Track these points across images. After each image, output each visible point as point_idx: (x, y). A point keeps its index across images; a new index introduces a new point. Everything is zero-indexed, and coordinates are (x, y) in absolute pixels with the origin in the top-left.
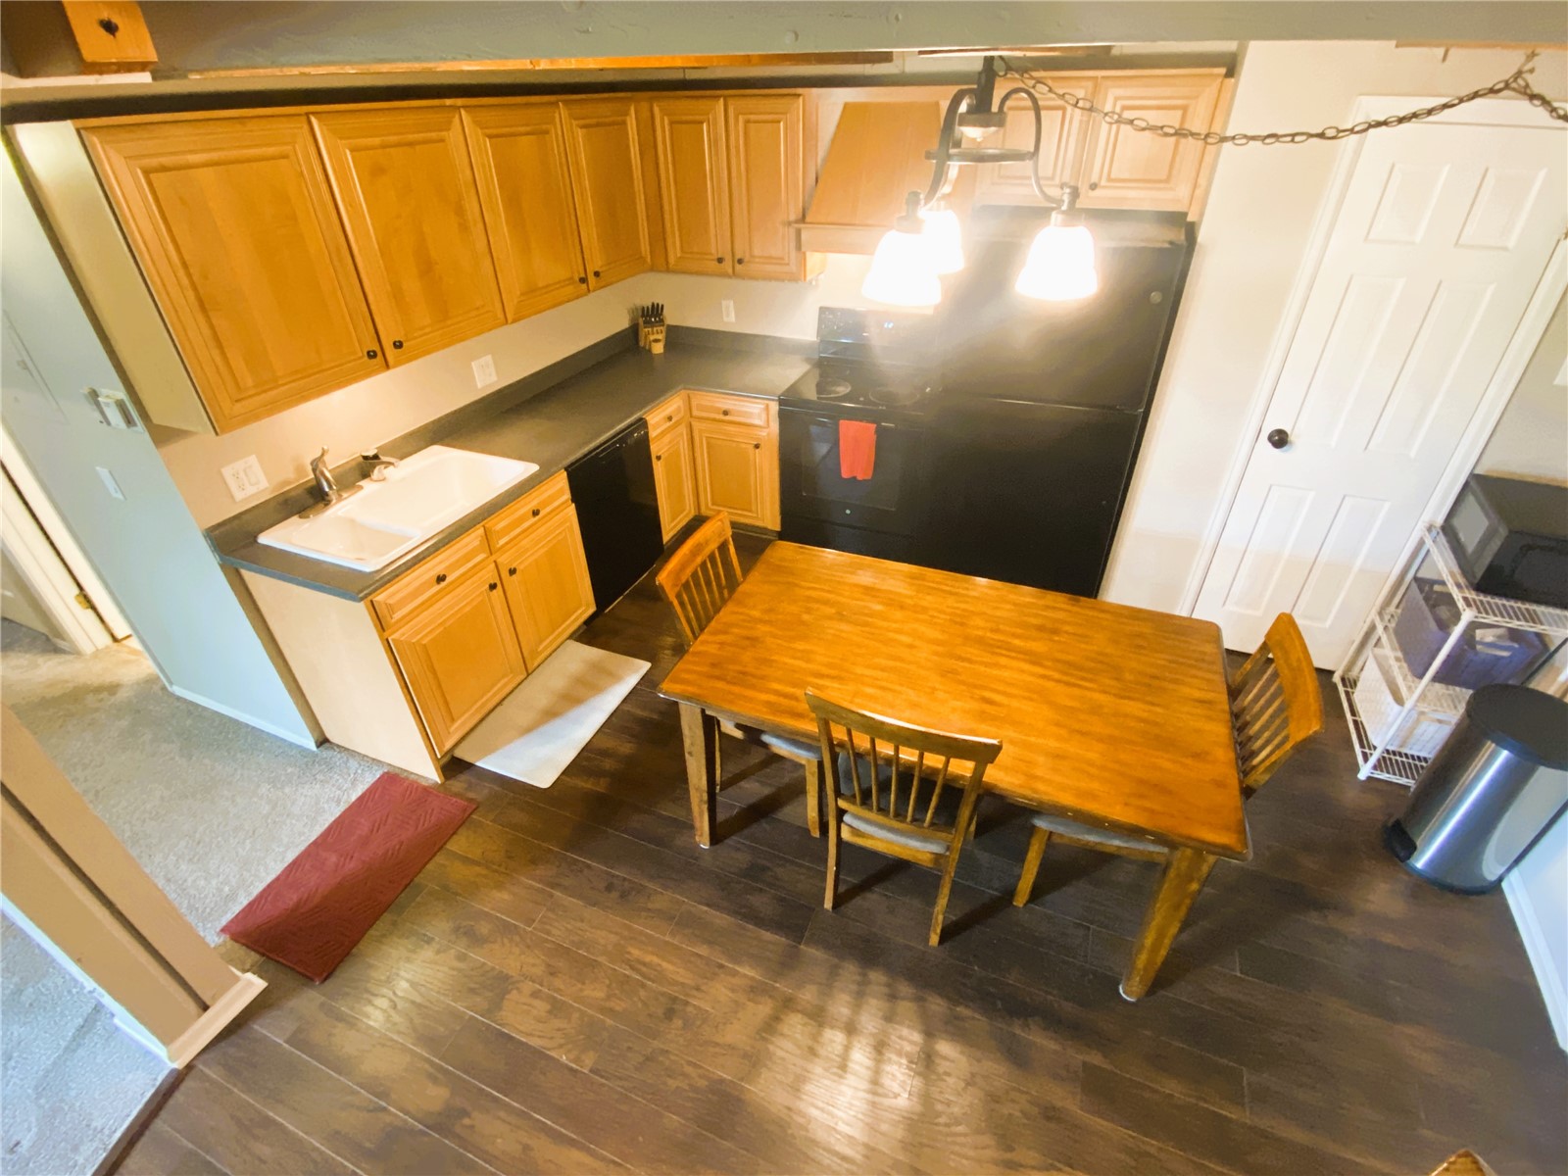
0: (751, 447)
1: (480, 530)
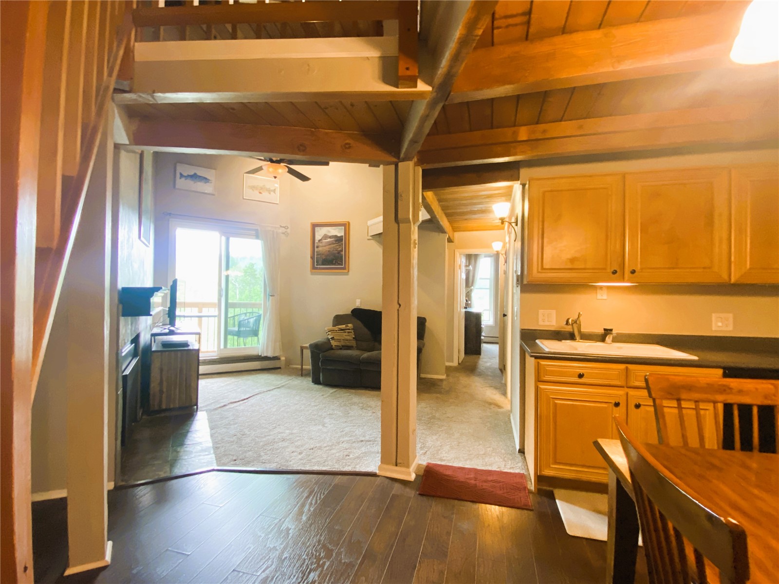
1: (623, 366)
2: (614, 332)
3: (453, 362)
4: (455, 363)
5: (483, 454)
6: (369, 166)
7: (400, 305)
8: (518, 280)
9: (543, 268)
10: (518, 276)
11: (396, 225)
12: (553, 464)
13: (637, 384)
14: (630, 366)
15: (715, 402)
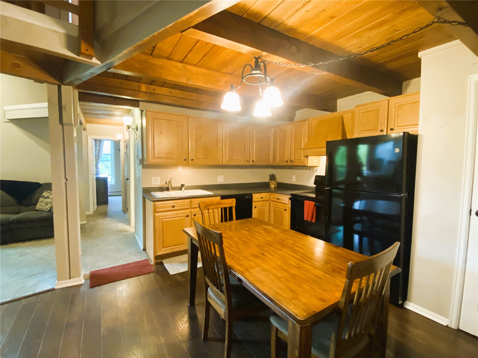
0: (284, 210)
1: (189, 200)
2: (185, 185)
3: (90, 212)
4: (91, 212)
5: (124, 257)
6: (34, 82)
7: (67, 180)
8: (140, 162)
9: (154, 157)
10: (140, 160)
11: (61, 127)
12: (162, 249)
13: (195, 206)
14: (191, 199)
15: (218, 208)
